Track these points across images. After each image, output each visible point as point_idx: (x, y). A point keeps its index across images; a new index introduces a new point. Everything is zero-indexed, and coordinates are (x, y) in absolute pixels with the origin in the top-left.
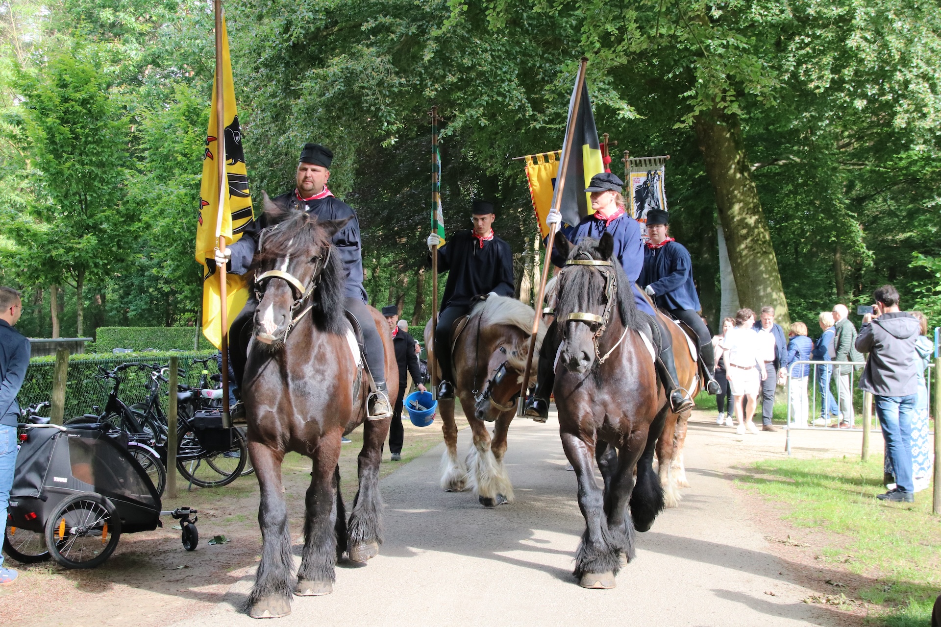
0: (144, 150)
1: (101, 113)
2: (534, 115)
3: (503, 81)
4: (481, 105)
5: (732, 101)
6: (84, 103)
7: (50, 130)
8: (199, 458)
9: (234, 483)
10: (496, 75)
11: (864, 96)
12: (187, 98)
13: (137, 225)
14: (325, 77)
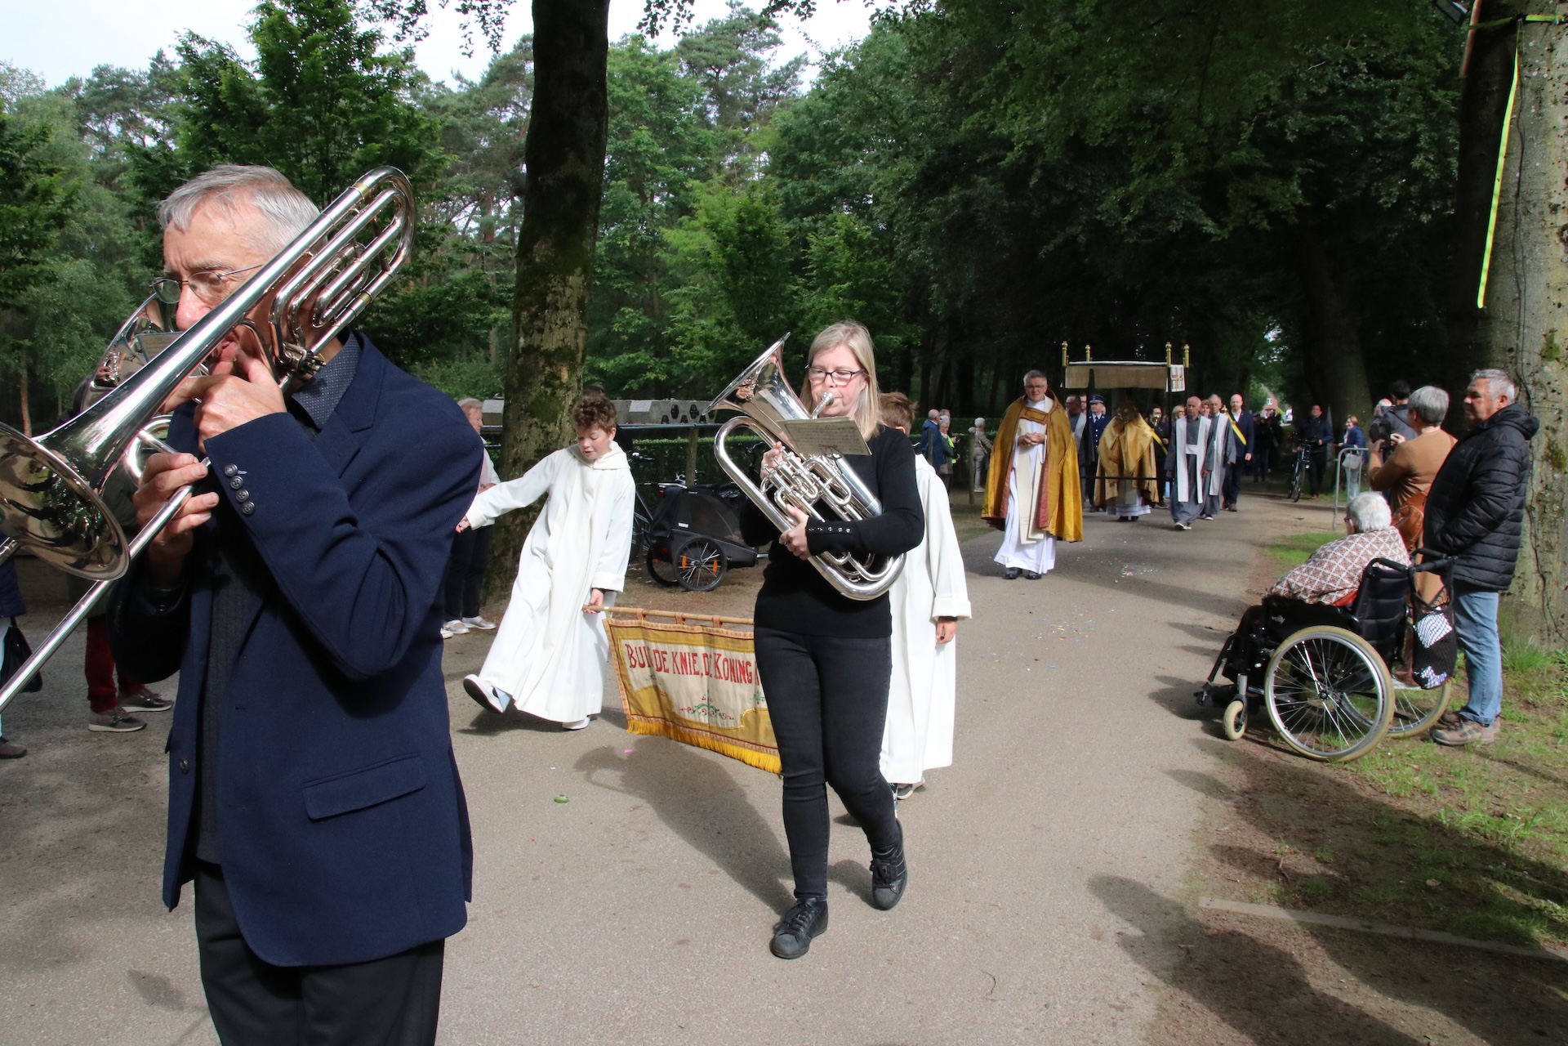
0: (812, 269)
1: (771, 241)
2: (1129, 232)
4: (1080, 224)
5: (1262, 219)
6: (755, 233)
7: (729, 257)
10: (1097, 197)
11: (1429, 211)
12: (846, 225)
14: (946, 202)
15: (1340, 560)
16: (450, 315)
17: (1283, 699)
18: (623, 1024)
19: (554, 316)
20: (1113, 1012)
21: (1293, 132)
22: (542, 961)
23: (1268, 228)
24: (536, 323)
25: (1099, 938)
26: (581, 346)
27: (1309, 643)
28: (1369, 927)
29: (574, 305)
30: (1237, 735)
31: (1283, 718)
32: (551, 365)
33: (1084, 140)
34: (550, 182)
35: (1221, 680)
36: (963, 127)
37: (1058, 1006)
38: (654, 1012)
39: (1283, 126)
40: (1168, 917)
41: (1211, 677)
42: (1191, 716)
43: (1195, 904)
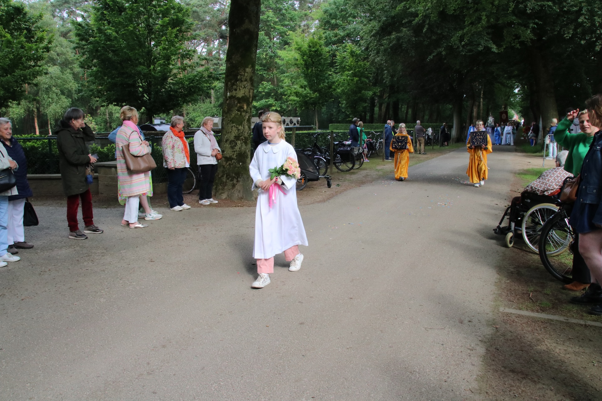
0: (337, 66)
1: (321, 55)
2: (462, 50)
4: (443, 47)
5: (517, 43)
6: (315, 51)
7: (305, 61)
8: (341, 162)
9: (352, 171)
10: (450, 36)
11: (585, 39)
12: (351, 48)
13: (331, 90)
14: (390, 39)
15: (553, 178)
16: (197, 84)
17: (529, 232)
18: (281, 355)
19: (241, 84)
20: (469, 351)
21: (530, 9)
22: (248, 330)
23: (519, 47)
24: (234, 87)
25: (461, 323)
26: (251, 95)
27: (540, 210)
28: (567, 320)
29: (248, 79)
30: (510, 246)
31: (529, 239)
32: (240, 103)
33: (447, 12)
34: (238, 31)
35: (504, 224)
36: (397, 9)
37: (448, 349)
38: (293, 350)
39: (526, 6)
40: (488, 315)
41: (500, 223)
42: (492, 238)
43: (498, 310)
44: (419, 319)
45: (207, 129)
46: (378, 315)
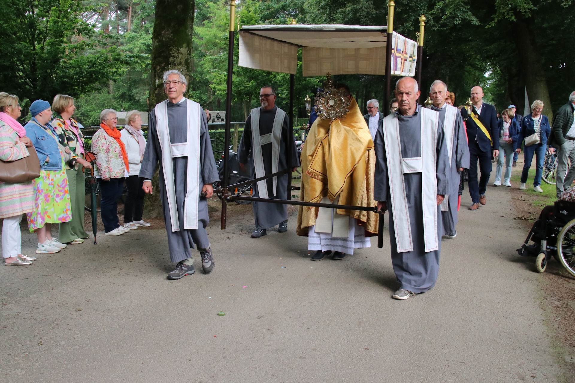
3: (421, 10)
4: (411, 21)
5: (512, 15)
10: (418, 7)
14: (344, 12)
16: (100, 69)
17: (567, 252)
23: (515, 20)
25: (523, 380)
29: (183, 63)
30: (542, 270)
31: (567, 262)
35: (531, 243)
40: (553, 368)
41: (526, 242)
42: (514, 260)
43: (564, 360)
44: (465, 376)
45: (136, 127)
46: (410, 372)
